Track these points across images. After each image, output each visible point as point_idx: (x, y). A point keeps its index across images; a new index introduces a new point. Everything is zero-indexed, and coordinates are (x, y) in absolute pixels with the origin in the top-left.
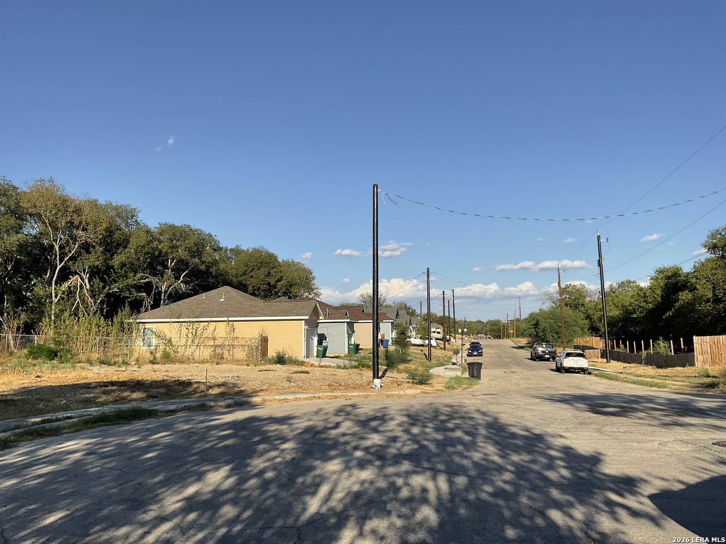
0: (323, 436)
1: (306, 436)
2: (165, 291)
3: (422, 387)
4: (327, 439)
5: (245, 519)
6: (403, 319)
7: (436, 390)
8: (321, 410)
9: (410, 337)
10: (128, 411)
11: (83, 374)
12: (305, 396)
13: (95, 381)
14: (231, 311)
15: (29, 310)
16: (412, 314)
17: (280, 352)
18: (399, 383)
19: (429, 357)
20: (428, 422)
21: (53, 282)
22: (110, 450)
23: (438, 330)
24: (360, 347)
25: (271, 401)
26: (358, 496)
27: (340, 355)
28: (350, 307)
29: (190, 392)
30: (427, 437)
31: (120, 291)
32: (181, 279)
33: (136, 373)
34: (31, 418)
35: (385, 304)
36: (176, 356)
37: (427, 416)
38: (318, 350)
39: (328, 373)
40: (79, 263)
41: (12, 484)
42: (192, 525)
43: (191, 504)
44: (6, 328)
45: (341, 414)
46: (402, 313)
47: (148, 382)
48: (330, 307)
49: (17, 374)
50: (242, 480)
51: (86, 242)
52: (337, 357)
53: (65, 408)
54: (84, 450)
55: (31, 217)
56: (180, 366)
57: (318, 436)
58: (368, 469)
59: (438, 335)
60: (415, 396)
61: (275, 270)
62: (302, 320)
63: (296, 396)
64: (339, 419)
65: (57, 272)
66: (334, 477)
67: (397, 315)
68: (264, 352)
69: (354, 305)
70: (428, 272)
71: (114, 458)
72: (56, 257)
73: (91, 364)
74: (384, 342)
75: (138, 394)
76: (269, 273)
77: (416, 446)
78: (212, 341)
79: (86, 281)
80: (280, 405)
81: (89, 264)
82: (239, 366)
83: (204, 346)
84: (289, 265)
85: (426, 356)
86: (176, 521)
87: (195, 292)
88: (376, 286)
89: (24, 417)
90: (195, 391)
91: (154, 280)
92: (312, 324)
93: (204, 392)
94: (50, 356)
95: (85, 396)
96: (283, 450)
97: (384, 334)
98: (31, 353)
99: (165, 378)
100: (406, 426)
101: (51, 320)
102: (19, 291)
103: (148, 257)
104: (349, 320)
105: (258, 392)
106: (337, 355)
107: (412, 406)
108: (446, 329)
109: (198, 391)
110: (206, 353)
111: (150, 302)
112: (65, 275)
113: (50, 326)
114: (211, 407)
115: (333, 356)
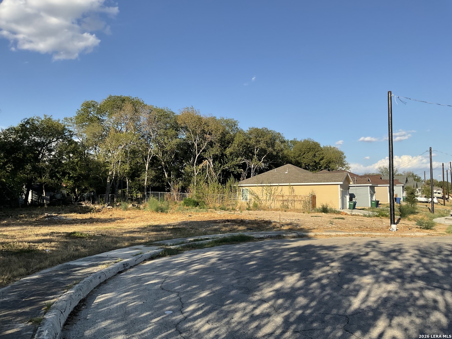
0: (358, 260)
1: (346, 259)
2: (253, 168)
3: (428, 231)
4: (361, 262)
5: (312, 307)
6: (411, 183)
7: (439, 234)
8: (354, 243)
9: (417, 196)
10: (237, 237)
11: (212, 215)
12: (343, 234)
13: (218, 219)
14: (292, 179)
15: (183, 180)
16: (418, 180)
17: (324, 205)
18: (410, 228)
19: (432, 211)
20: (435, 255)
21: (195, 164)
22: (230, 258)
23: (438, 191)
24: (380, 203)
25: (320, 235)
26: (386, 300)
27: (365, 208)
28: (372, 176)
29: (271, 227)
30: (434, 265)
31: (229, 169)
32: (262, 160)
33: (240, 215)
34: (188, 238)
35: (397, 173)
36: (261, 206)
37: (433, 251)
38: (350, 204)
39: (357, 220)
40: (207, 153)
41: (183, 273)
42: (281, 306)
43: (279, 294)
44: (173, 189)
45: (370, 246)
46: (410, 179)
47: (247, 221)
48: (357, 176)
49: (180, 214)
50: (308, 283)
51: (211, 141)
52: (363, 209)
53: (205, 234)
54: (217, 257)
55: (182, 129)
56: (263, 212)
57: (354, 260)
58: (391, 283)
59: (439, 195)
60: (422, 237)
61: (318, 153)
62: (338, 184)
63: (337, 234)
64: (368, 250)
65: (196, 158)
66: (369, 287)
67: (406, 181)
68: (314, 205)
69: (374, 175)
70: (431, 150)
71: (233, 263)
72: (196, 150)
73: (216, 210)
74: (397, 199)
75: (242, 227)
76: (315, 155)
77: (426, 271)
78: (282, 198)
79: (211, 163)
80: (326, 239)
81: (213, 153)
82: (298, 213)
83: (277, 200)
84: (328, 149)
85: (430, 210)
86: (271, 303)
87: (270, 168)
88: (391, 161)
89: (185, 237)
90: (274, 227)
91: (247, 162)
92: (345, 188)
93: (279, 228)
94: (195, 204)
95: (214, 227)
96: (332, 267)
97: (397, 194)
98: (185, 203)
99: (256, 219)
100: (418, 257)
101: (194, 185)
102: (178, 170)
103: (245, 149)
104: (371, 185)
105: (311, 229)
106: (363, 208)
107: (421, 244)
108: (445, 190)
109: (275, 227)
110: (278, 205)
111: (245, 175)
112: (200, 160)
113: (194, 188)
114: (284, 237)
115: (360, 208)
